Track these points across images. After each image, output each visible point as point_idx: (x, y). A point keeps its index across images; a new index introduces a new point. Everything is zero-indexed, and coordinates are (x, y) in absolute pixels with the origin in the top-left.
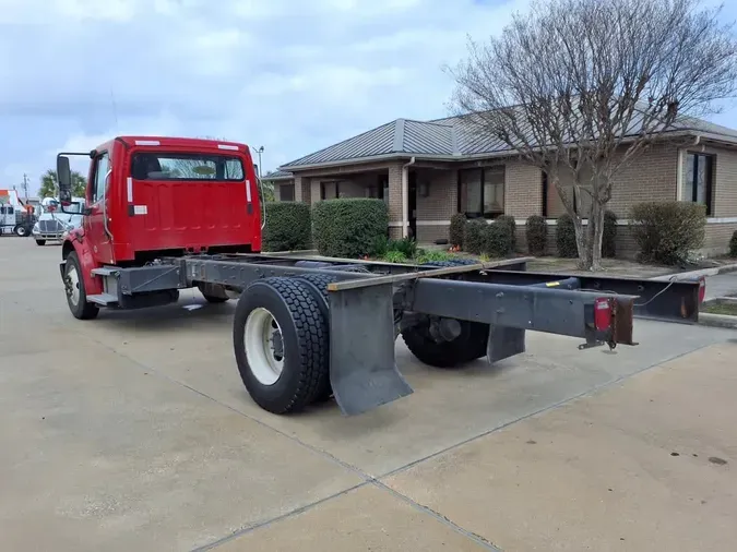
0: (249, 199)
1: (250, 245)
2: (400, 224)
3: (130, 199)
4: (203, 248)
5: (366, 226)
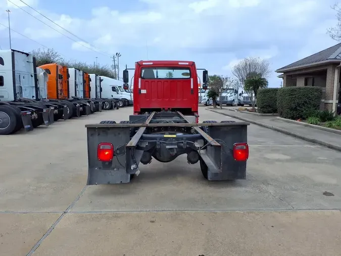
0: (192, 87)
1: (190, 109)
2: (330, 101)
3: (140, 87)
4: (169, 109)
5: (306, 102)
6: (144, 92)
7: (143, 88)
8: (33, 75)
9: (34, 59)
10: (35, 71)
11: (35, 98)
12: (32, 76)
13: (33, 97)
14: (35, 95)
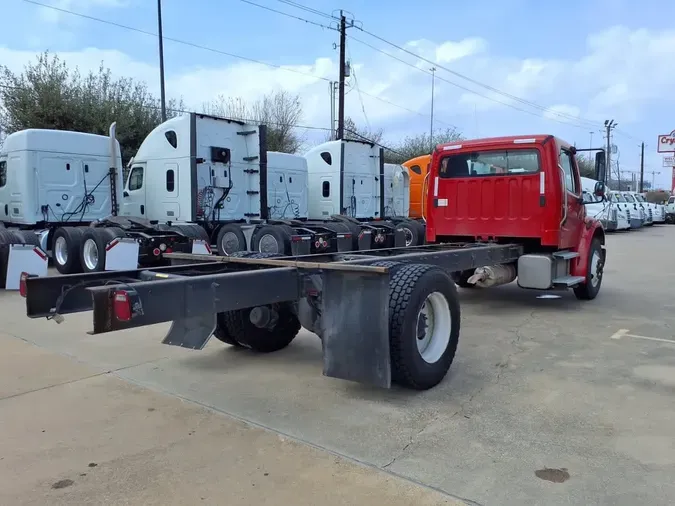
0: (542, 191)
3: (436, 194)
4: (490, 238)
6: (443, 202)
7: (442, 195)
8: (379, 178)
9: (381, 151)
10: (382, 171)
11: (379, 216)
12: (376, 179)
13: (376, 213)
14: (379, 211)
